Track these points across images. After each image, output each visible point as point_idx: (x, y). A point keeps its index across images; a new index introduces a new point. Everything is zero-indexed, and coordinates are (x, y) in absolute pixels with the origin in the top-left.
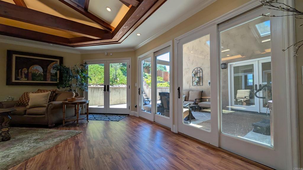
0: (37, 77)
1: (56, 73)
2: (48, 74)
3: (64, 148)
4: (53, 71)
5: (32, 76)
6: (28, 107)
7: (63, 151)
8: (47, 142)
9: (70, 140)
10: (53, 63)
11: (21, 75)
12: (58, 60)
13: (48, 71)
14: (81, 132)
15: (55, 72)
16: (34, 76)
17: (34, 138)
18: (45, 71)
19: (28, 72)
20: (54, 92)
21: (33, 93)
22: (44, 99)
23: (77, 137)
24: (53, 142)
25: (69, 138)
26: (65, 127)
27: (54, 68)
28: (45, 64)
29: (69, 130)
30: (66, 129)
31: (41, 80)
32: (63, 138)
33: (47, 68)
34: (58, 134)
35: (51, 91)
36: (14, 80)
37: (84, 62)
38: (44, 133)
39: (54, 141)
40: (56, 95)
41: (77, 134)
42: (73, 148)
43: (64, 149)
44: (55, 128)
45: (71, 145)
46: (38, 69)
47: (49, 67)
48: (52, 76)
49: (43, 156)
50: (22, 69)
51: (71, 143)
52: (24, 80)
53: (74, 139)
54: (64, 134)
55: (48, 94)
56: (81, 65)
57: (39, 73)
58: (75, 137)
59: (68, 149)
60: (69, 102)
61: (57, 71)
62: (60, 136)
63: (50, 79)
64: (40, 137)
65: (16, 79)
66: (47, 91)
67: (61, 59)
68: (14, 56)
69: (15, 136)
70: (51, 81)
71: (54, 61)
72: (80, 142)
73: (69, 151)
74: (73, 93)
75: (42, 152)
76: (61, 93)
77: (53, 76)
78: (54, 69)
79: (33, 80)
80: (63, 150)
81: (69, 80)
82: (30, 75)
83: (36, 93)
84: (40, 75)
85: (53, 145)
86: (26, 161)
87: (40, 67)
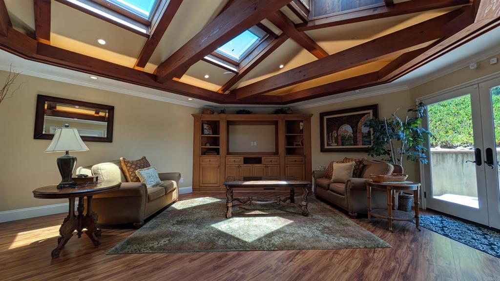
0: (346, 140)
1: (369, 132)
2: (358, 135)
3: (342, 259)
4: (365, 130)
5: (342, 140)
6: (332, 180)
7: (338, 265)
8: (331, 238)
9: (359, 251)
10: (365, 117)
11: (332, 139)
12: (371, 111)
13: (358, 131)
14: (387, 247)
15: (367, 131)
16: (344, 140)
17: (326, 225)
18: (355, 132)
19: (337, 135)
20: (360, 162)
21: (337, 163)
22: (346, 172)
23: (374, 252)
24: (337, 242)
25: (361, 247)
26: (370, 224)
28: (353, 121)
29: (372, 232)
30: (368, 229)
31: (351, 145)
32: (352, 241)
33: (357, 127)
34: (351, 232)
35: (357, 160)
36: (326, 147)
37: (417, 104)
38: (338, 223)
39: (339, 240)
40: (364, 167)
41: (378, 248)
42: (353, 268)
43: (340, 262)
44: (355, 220)
45: (354, 262)
46: (347, 129)
47: (359, 124)
48: (363, 137)
49: (314, 256)
50: (332, 131)
51: (356, 258)
52: (334, 146)
53: (367, 254)
54: (359, 235)
55: (352, 165)
56: (408, 111)
57: (348, 134)
58: (370, 251)
59: (345, 266)
60: (374, 182)
61: (370, 128)
62: (352, 237)
63: (361, 142)
64: (331, 225)
65: (328, 145)
66: (352, 160)
67: (374, 108)
68: (325, 118)
69: (315, 214)
70: (363, 145)
72: (371, 265)
73: (344, 271)
74: (390, 166)
75: (318, 248)
76: (371, 165)
77: (365, 137)
78: (365, 126)
79: (343, 145)
80: (337, 263)
81: (383, 142)
82: (340, 138)
83: (340, 162)
84: (350, 137)
85: (334, 247)
86: (299, 251)
87: (349, 126)
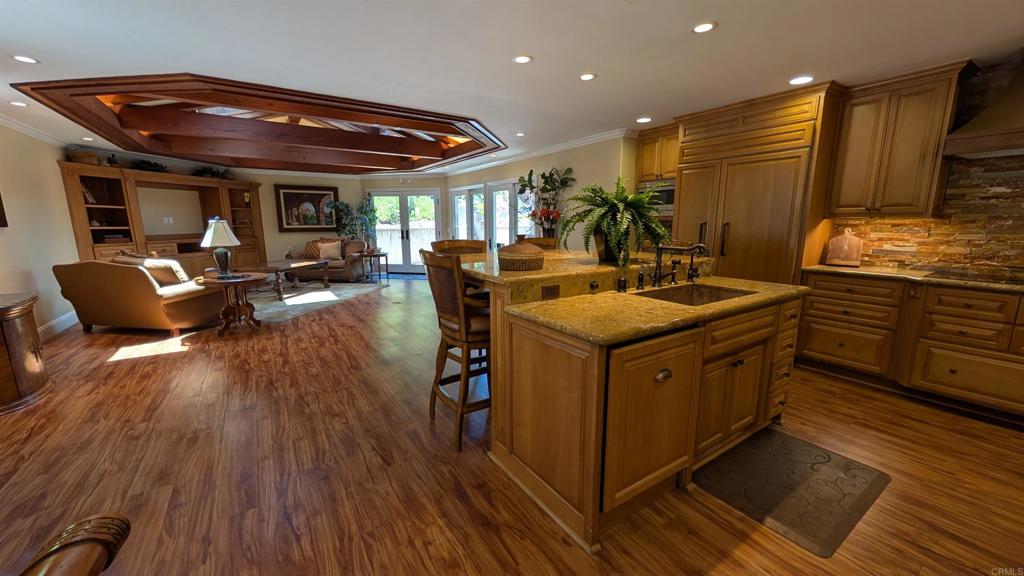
0: (309, 219)
1: (331, 212)
2: (321, 215)
4: (327, 210)
5: (304, 219)
10: (326, 197)
11: (292, 218)
12: (332, 193)
13: (321, 210)
15: (329, 212)
16: (306, 219)
18: (317, 212)
19: (299, 213)
27: (327, 205)
28: (316, 200)
31: (314, 224)
33: (319, 206)
36: (285, 226)
37: (367, 193)
46: (308, 208)
47: (321, 204)
48: (326, 217)
50: (291, 209)
52: (295, 225)
55: (339, 244)
56: (363, 199)
57: (311, 213)
61: (331, 209)
63: (324, 222)
65: (288, 224)
67: (335, 190)
68: (282, 191)
70: (326, 225)
71: (325, 195)
77: (328, 217)
78: (327, 207)
79: (305, 224)
82: (301, 217)
84: (312, 216)
87: (311, 204)
